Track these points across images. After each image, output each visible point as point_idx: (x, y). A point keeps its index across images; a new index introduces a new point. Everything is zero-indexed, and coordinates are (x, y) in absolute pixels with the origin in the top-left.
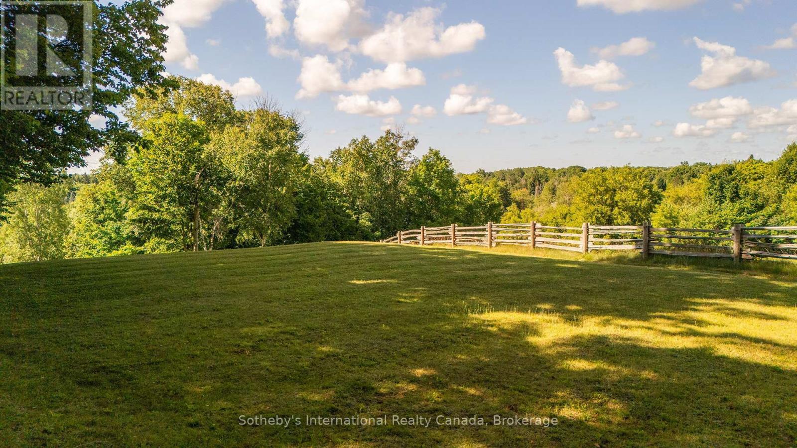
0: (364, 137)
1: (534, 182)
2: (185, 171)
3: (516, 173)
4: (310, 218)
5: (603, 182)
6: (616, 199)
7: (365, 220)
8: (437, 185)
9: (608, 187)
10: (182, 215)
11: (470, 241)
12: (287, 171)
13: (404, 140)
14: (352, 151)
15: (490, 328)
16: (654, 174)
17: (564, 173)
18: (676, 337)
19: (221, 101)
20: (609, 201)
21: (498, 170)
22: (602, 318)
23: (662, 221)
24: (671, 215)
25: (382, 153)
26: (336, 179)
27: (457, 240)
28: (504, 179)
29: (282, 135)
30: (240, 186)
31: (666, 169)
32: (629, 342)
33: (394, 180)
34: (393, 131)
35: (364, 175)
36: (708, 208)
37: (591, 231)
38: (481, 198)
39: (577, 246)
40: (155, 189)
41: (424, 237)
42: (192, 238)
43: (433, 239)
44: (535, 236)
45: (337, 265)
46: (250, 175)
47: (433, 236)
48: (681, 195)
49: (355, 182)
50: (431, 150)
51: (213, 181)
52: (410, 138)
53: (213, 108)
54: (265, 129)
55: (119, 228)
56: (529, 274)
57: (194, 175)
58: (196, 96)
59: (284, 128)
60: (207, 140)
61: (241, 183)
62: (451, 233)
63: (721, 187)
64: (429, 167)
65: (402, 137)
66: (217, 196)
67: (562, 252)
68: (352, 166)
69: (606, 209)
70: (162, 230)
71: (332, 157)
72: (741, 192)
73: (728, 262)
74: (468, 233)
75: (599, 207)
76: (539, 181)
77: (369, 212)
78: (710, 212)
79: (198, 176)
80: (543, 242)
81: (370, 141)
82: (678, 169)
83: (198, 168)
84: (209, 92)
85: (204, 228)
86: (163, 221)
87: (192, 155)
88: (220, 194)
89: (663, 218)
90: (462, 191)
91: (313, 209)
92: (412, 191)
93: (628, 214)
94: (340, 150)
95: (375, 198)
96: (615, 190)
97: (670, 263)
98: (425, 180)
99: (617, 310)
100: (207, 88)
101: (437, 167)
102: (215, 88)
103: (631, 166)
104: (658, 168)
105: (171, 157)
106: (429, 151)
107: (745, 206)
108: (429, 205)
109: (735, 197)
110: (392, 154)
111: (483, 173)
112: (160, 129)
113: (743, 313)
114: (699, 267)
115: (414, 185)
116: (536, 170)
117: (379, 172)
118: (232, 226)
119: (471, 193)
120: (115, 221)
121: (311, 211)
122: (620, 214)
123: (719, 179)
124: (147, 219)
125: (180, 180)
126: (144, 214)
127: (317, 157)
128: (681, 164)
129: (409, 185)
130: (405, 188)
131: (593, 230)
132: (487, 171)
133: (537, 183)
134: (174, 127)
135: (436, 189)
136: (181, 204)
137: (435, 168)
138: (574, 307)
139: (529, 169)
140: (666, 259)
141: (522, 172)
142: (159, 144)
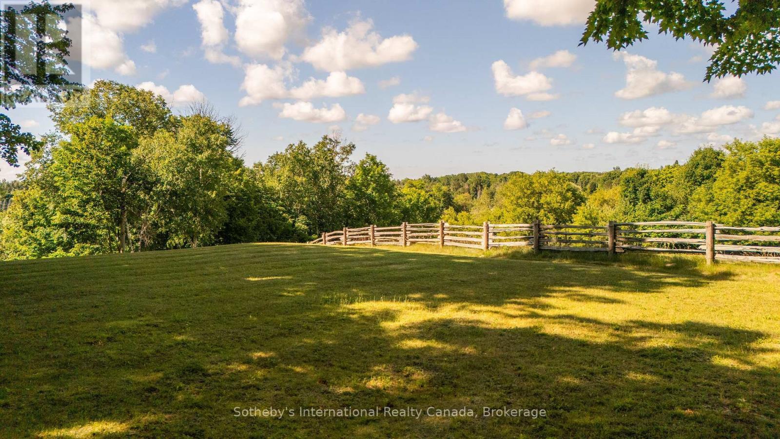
0: (301, 142)
1: (477, 186)
2: (111, 174)
3: (460, 178)
4: (242, 222)
5: (530, 185)
6: (542, 201)
7: (301, 224)
8: (374, 189)
9: (534, 191)
10: (107, 219)
11: (388, 241)
12: (217, 175)
13: (342, 145)
14: (289, 156)
15: (351, 316)
16: (589, 179)
17: (505, 178)
18: (515, 320)
19: (152, 107)
20: (536, 204)
21: (444, 175)
22: (460, 305)
23: (582, 222)
24: (591, 216)
25: (318, 158)
26: (272, 183)
27: (376, 241)
28: (448, 184)
29: (213, 140)
30: (167, 191)
31: (600, 174)
32: (470, 324)
33: (331, 184)
34: (331, 136)
35: (300, 179)
36: (623, 209)
37: (491, 230)
38: (418, 202)
39: (479, 243)
40: (80, 194)
41: (346, 238)
42: (119, 243)
43: (355, 239)
44: (443, 235)
45: (241, 264)
46: (177, 179)
47: (355, 237)
48: (606, 198)
49: (291, 186)
50: (368, 155)
51: (140, 185)
52: (348, 144)
53: (146, 113)
54: (196, 133)
55: (48, 234)
56: (420, 269)
57: (121, 179)
58: (127, 101)
59: (214, 133)
60: (136, 145)
61: (168, 187)
62: (370, 234)
63: (635, 189)
64: (366, 172)
65: (340, 143)
66: (144, 201)
67: (467, 250)
68: (289, 170)
69: (532, 211)
70: (86, 234)
71: (270, 162)
72: (652, 194)
73: (604, 255)
74: (386, 233)
75: (526, 209)
76: (481, 186)
77: (307, 216)
78: (625, 213)
79: (124, 181)
80: (451, 240)
81: (306, 146)
82: (610, 174)
83: (125, 173)
84: (140, 97)
85: (132, 232)
86: (87, 226)
87: (119, 160)
88: (147, 197)
89: (584, 219)
90: (399, 195)
91: (245, 212)
92: (350, 195)
93: (552, 215)
94: (277, 155)
95: (313, 203)
96: (541, 193)
97: (555, 258)
98: (362, 184)
99: (478, 298)
100: (138, 94)
101: (374, 172)
102: (147, 93)
103: (556, 170)
104: (593, 173)
105: (94, 161)
106: (366, 156)
107: (656, 207)
108: (367, 208)
109: (647, 198)
110: (329, 159)
111: (429, 179)
112: (85, 134)
113: (589, 298)
114: (579, 260)
115: (351, 189)
116: (479, 176)
117: (316, 176)
118: (163, 230)
119: (409, 197)
120: (45, 227)
121: (243, 215)
122: (546, 216)
123: (633, 182)
124: (69, 224)
125: (104, 184)
126: (66, 219)
127: (257, 162)
128: (613, 170)
129: (346, 189)
130: (342, 192)
131: (492, 228)
132: (433, 176)
133: (480, 188)
134: (99, 131)
135: (372, 193)
136: (107, 209)
137: (372, 173)
138: (441, 296)
139: (472, 175)
140: (555, 253)
141: (465, 177)
142: (83, 149)
